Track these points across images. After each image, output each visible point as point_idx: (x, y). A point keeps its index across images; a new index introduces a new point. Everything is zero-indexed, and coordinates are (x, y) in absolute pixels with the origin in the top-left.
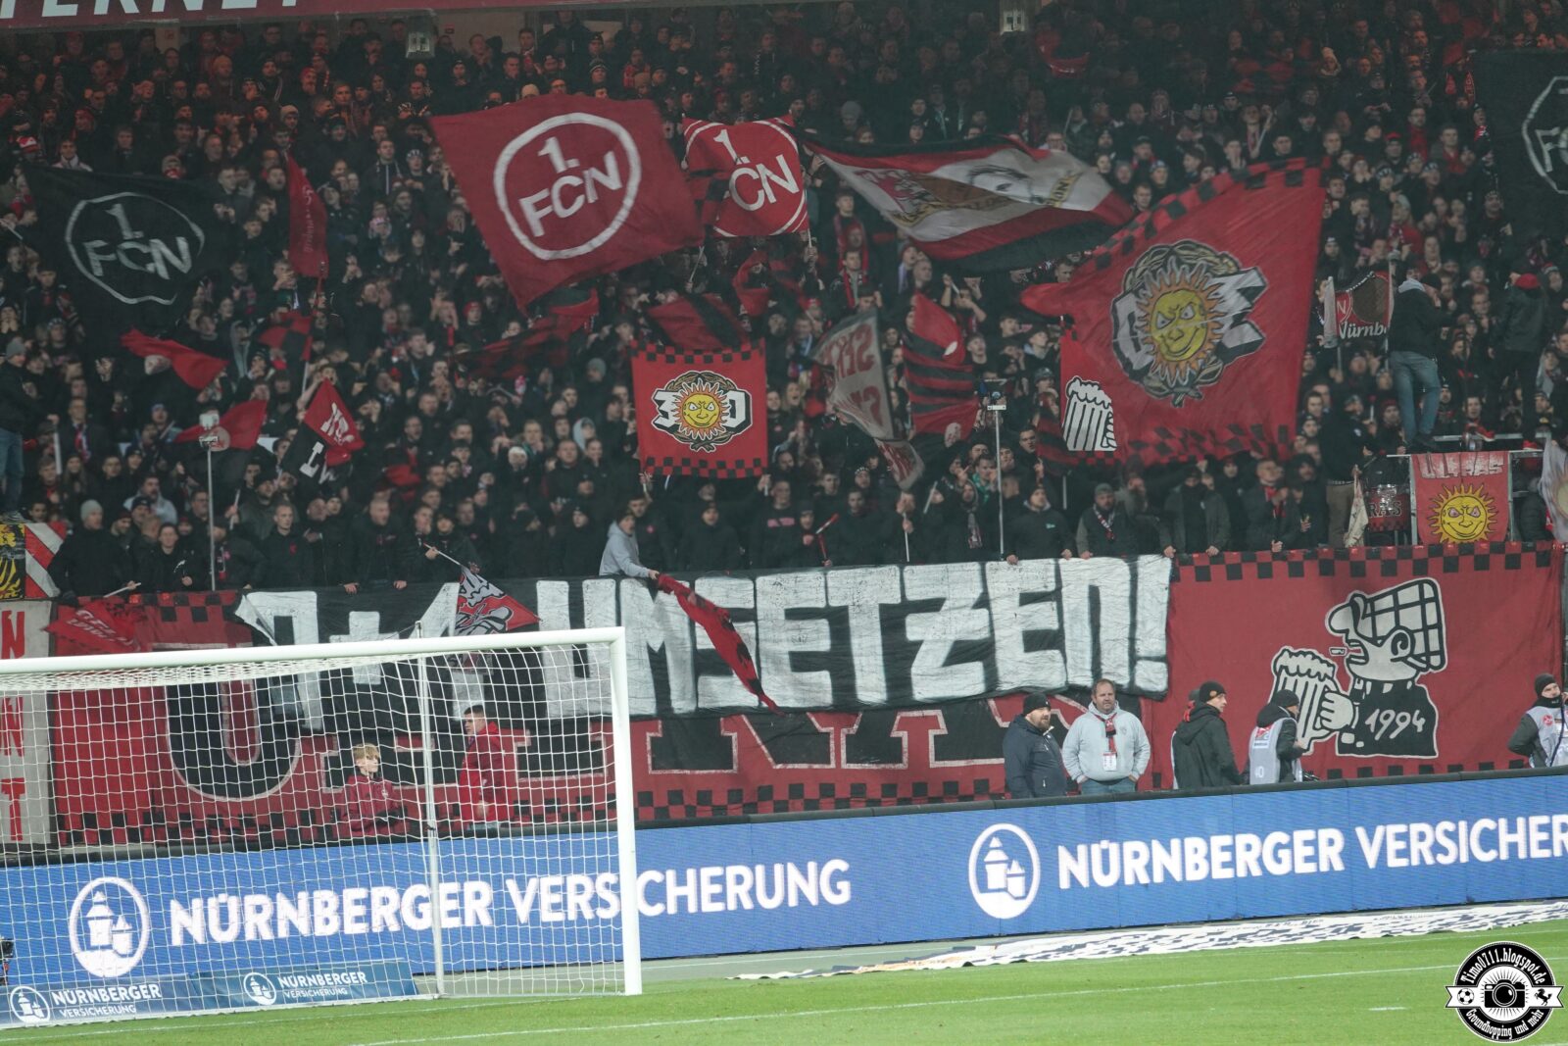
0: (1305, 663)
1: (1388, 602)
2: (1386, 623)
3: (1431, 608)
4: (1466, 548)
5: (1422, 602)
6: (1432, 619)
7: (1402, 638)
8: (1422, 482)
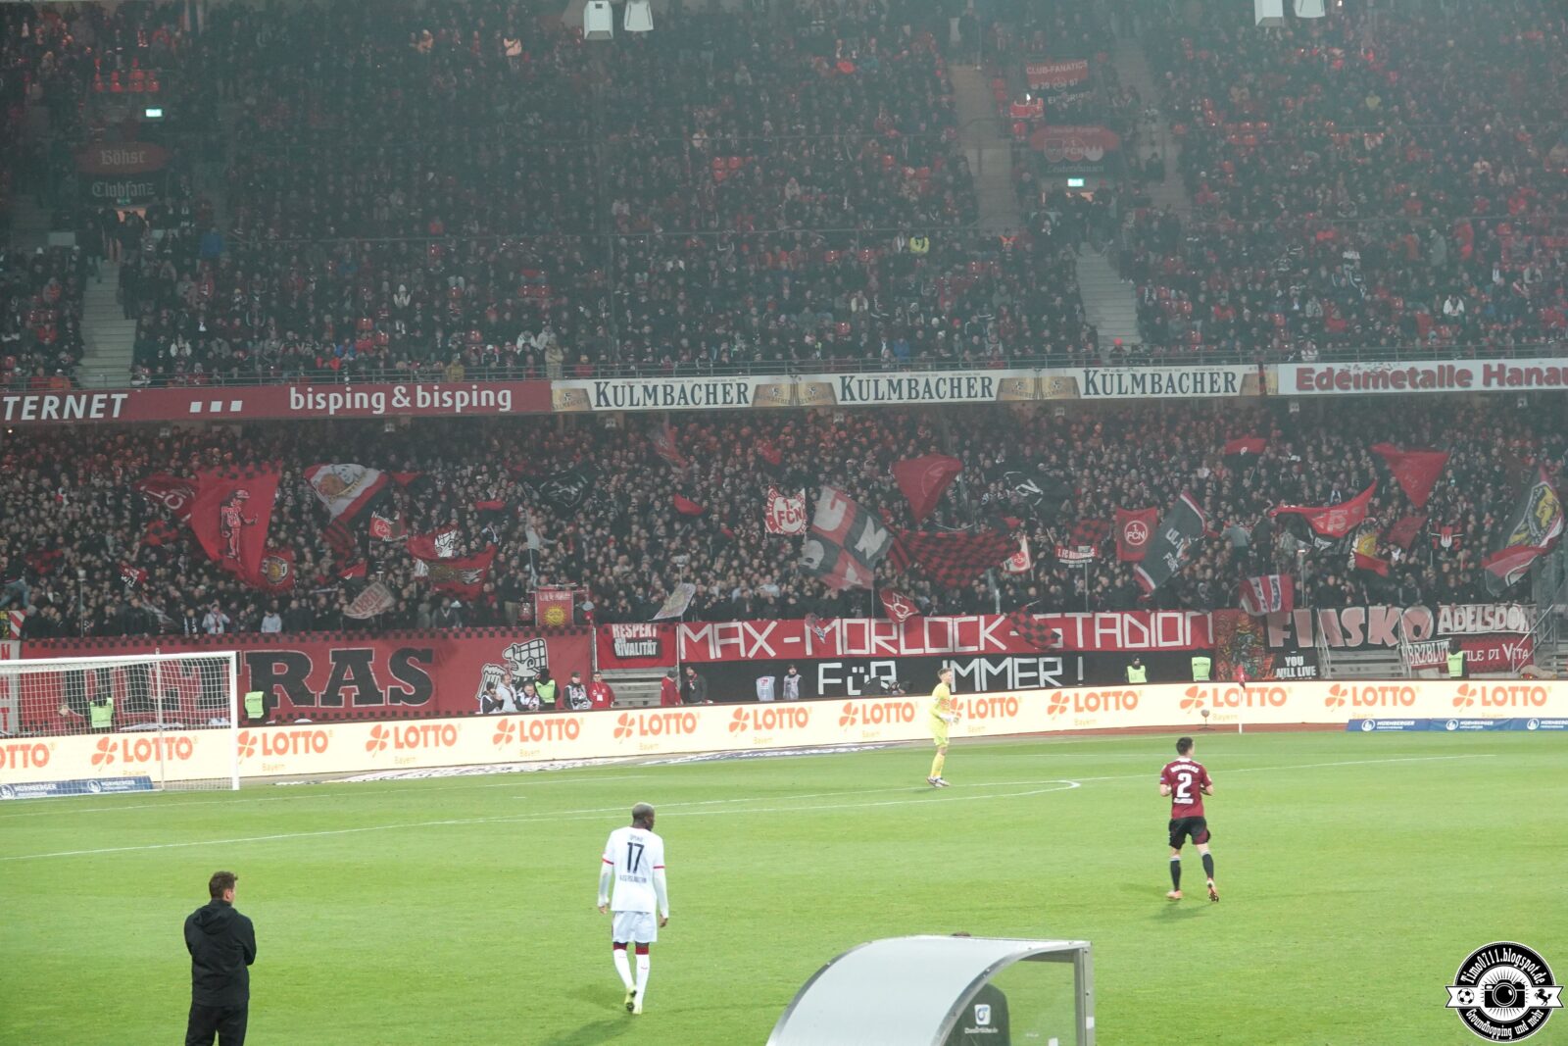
0: (494, 670)
1: (526, 647)
2: (525, 655)
3: (542, 649)
4: (556, 627)
5: (539, 647)
6: (542, 654)
7: (531, 661)
8: (539, 601)
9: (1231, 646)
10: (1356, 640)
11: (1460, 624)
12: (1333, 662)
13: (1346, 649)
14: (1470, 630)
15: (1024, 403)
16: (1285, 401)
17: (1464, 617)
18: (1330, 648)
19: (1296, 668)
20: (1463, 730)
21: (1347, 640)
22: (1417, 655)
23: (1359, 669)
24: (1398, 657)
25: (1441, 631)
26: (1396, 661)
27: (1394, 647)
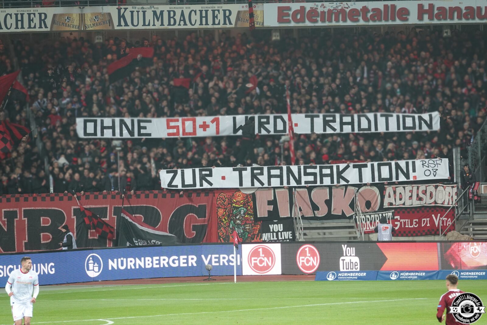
9: (228, 216)
10: (323, 211)
11: (401, 199)
12: (305, 228)
13: (315, 218)
14: (408, 204)
15: (71, 32)
16: (269, 31)
17: (403, 194)
18: (303, 218)
19: (277, 233)
20: (402, 279)
21: (316, 212)
22: (368, 222)
23: (324, 234)
24: (354, 225)
25: (386, 205)
26: (352, 227)
27: (351, 217)
